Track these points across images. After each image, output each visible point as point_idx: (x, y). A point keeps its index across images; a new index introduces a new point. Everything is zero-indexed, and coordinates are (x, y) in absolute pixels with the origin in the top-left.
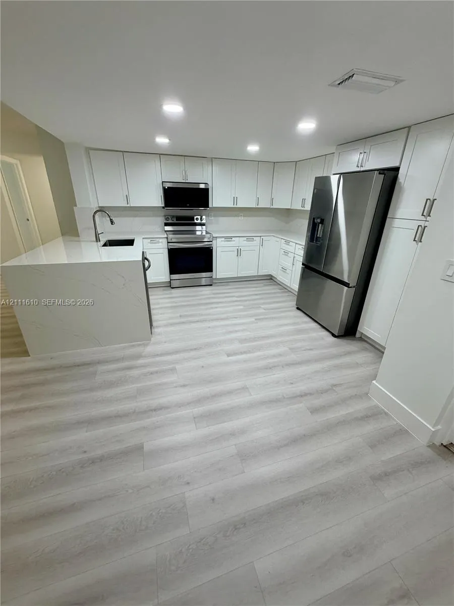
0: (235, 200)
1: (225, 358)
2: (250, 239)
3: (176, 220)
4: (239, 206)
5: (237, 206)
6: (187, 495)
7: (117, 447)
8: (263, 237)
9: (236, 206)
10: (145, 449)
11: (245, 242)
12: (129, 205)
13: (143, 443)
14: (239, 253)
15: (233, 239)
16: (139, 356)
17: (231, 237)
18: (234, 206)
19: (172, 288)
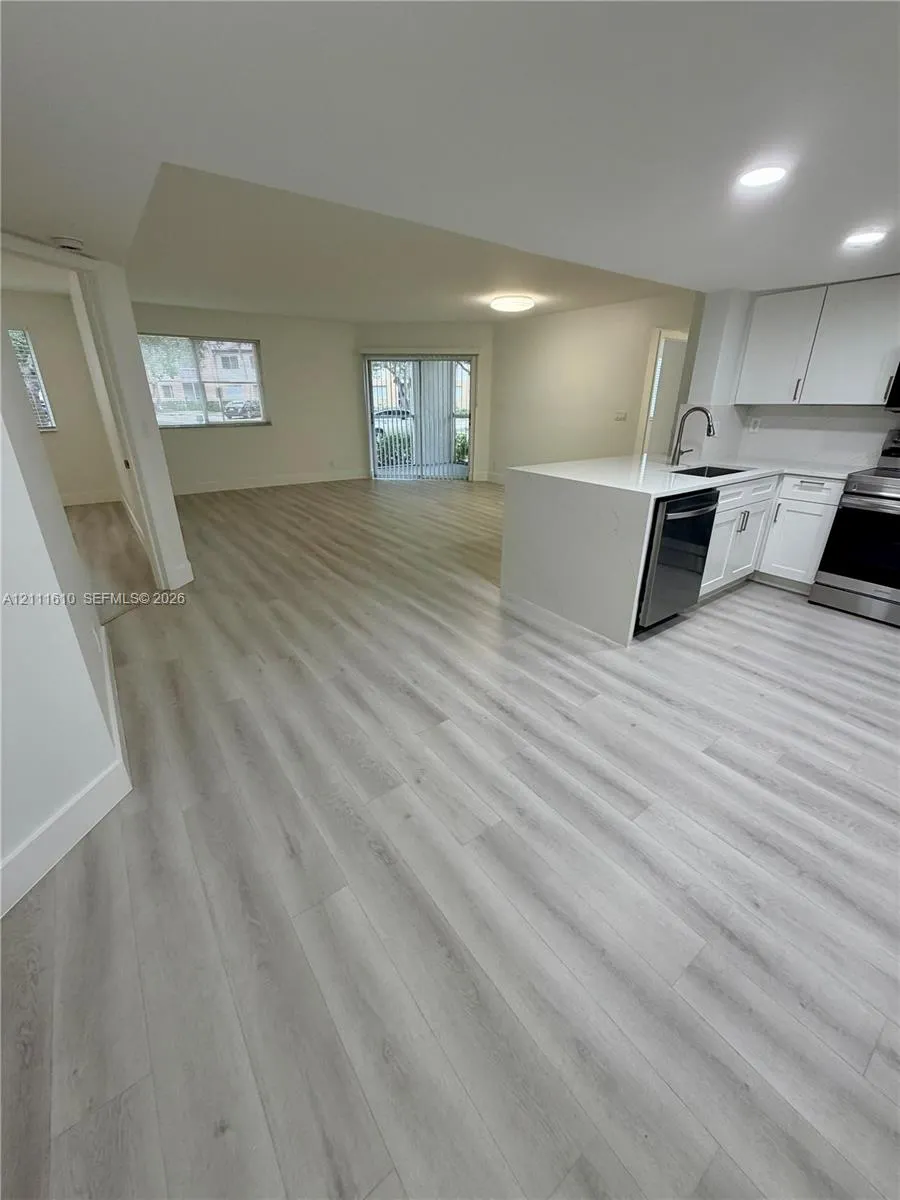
1: (697, 751)
6: (405, 785)
7: (431, 700)
10: (443, 724)
13: (449, 718)
16: (579, 652)
19: (810, 602)
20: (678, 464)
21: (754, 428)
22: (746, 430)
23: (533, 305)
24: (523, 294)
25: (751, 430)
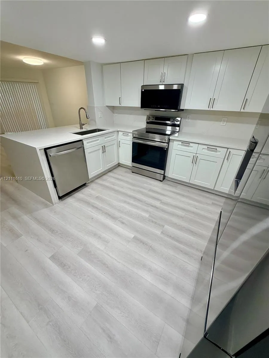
0: (212, 102)
2: (212, 148)
3: (155, 120)
4: (215, 109)
5: (213, 109)
8: (231, 150)
9: (211, 109)
11: (206, 151)
12: (121, 106)
14: (195, 160)
15: (191, 144)
17: (189, 143)
18: (209, 109)
19: (133, 172)
20: (82, 129)
21: (116, 114)
22: (114, 114)
23: (43, 64)
24: (35, 58)
25: (115, 114)
